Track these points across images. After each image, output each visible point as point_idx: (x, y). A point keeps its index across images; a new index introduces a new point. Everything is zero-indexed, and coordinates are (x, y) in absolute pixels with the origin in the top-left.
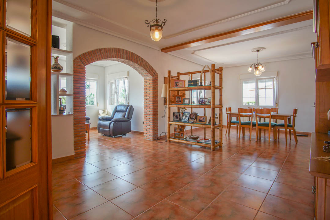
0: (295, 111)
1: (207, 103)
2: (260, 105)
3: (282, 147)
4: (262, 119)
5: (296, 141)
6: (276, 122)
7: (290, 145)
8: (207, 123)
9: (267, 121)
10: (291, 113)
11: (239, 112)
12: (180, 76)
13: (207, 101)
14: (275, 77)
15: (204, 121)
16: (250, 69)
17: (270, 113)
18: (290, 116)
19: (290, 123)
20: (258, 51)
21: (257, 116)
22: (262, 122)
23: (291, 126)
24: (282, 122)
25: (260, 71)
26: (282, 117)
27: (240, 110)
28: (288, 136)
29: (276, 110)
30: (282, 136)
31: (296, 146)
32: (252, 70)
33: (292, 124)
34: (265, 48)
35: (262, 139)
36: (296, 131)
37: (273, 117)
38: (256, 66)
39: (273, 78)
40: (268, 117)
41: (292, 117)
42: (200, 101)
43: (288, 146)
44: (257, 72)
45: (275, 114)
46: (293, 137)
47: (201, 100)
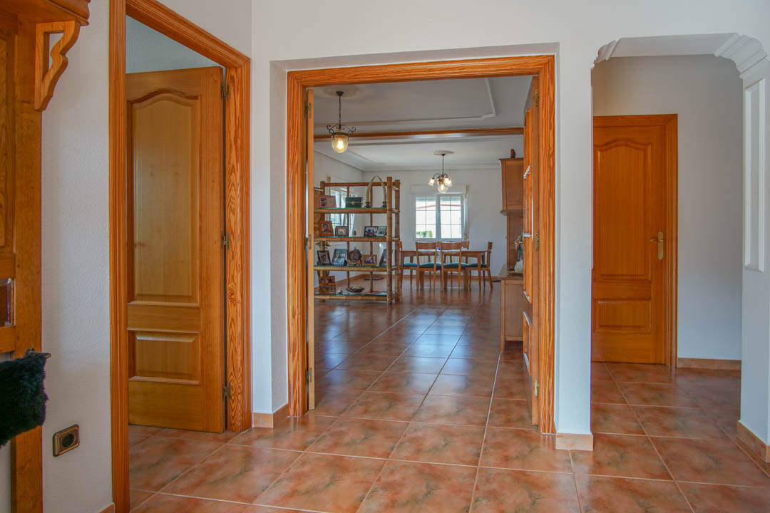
0: (490, 245)
1: (378, 234)
2: (442, 237)
3: (475, 296)
4: (448, 258)
5: (492, 287)
6: (466, 262)
7: (484, 291)
8: (378, 265)
9: (456, 260)
10: (485, 248)
11: (417, 249)
12: (327, 188)
13: (378, 232)
14: (465, 193)
15: (373, 262)
16: (432, 182)
17: (459, 248)
18: (484, 252)
19: (483, 262)
20: (443, 155)
21: (443, 253)
22: (448, 262)
23: (485, 266)
24: (474, 261)
25: (445, 186)
26: (475, 254)
27: (419, 245)
28: (482, 283)
29: (466, 244)
30: (475, 284)
31: (491, 292)
32: (435, 184)
33: (486, 263)
34: (452, 153)
35: (449, 288)
36: (492, 275)
37: (464, 254)
38: (441, 178)
39: (461, 195)
40: (457, 255)
41: (486, 254)
42: (365, 231)
43: (482, 293)
44: (442, 187)
45: (465, 250)
46: (487, 283)
47: (367, 230)
